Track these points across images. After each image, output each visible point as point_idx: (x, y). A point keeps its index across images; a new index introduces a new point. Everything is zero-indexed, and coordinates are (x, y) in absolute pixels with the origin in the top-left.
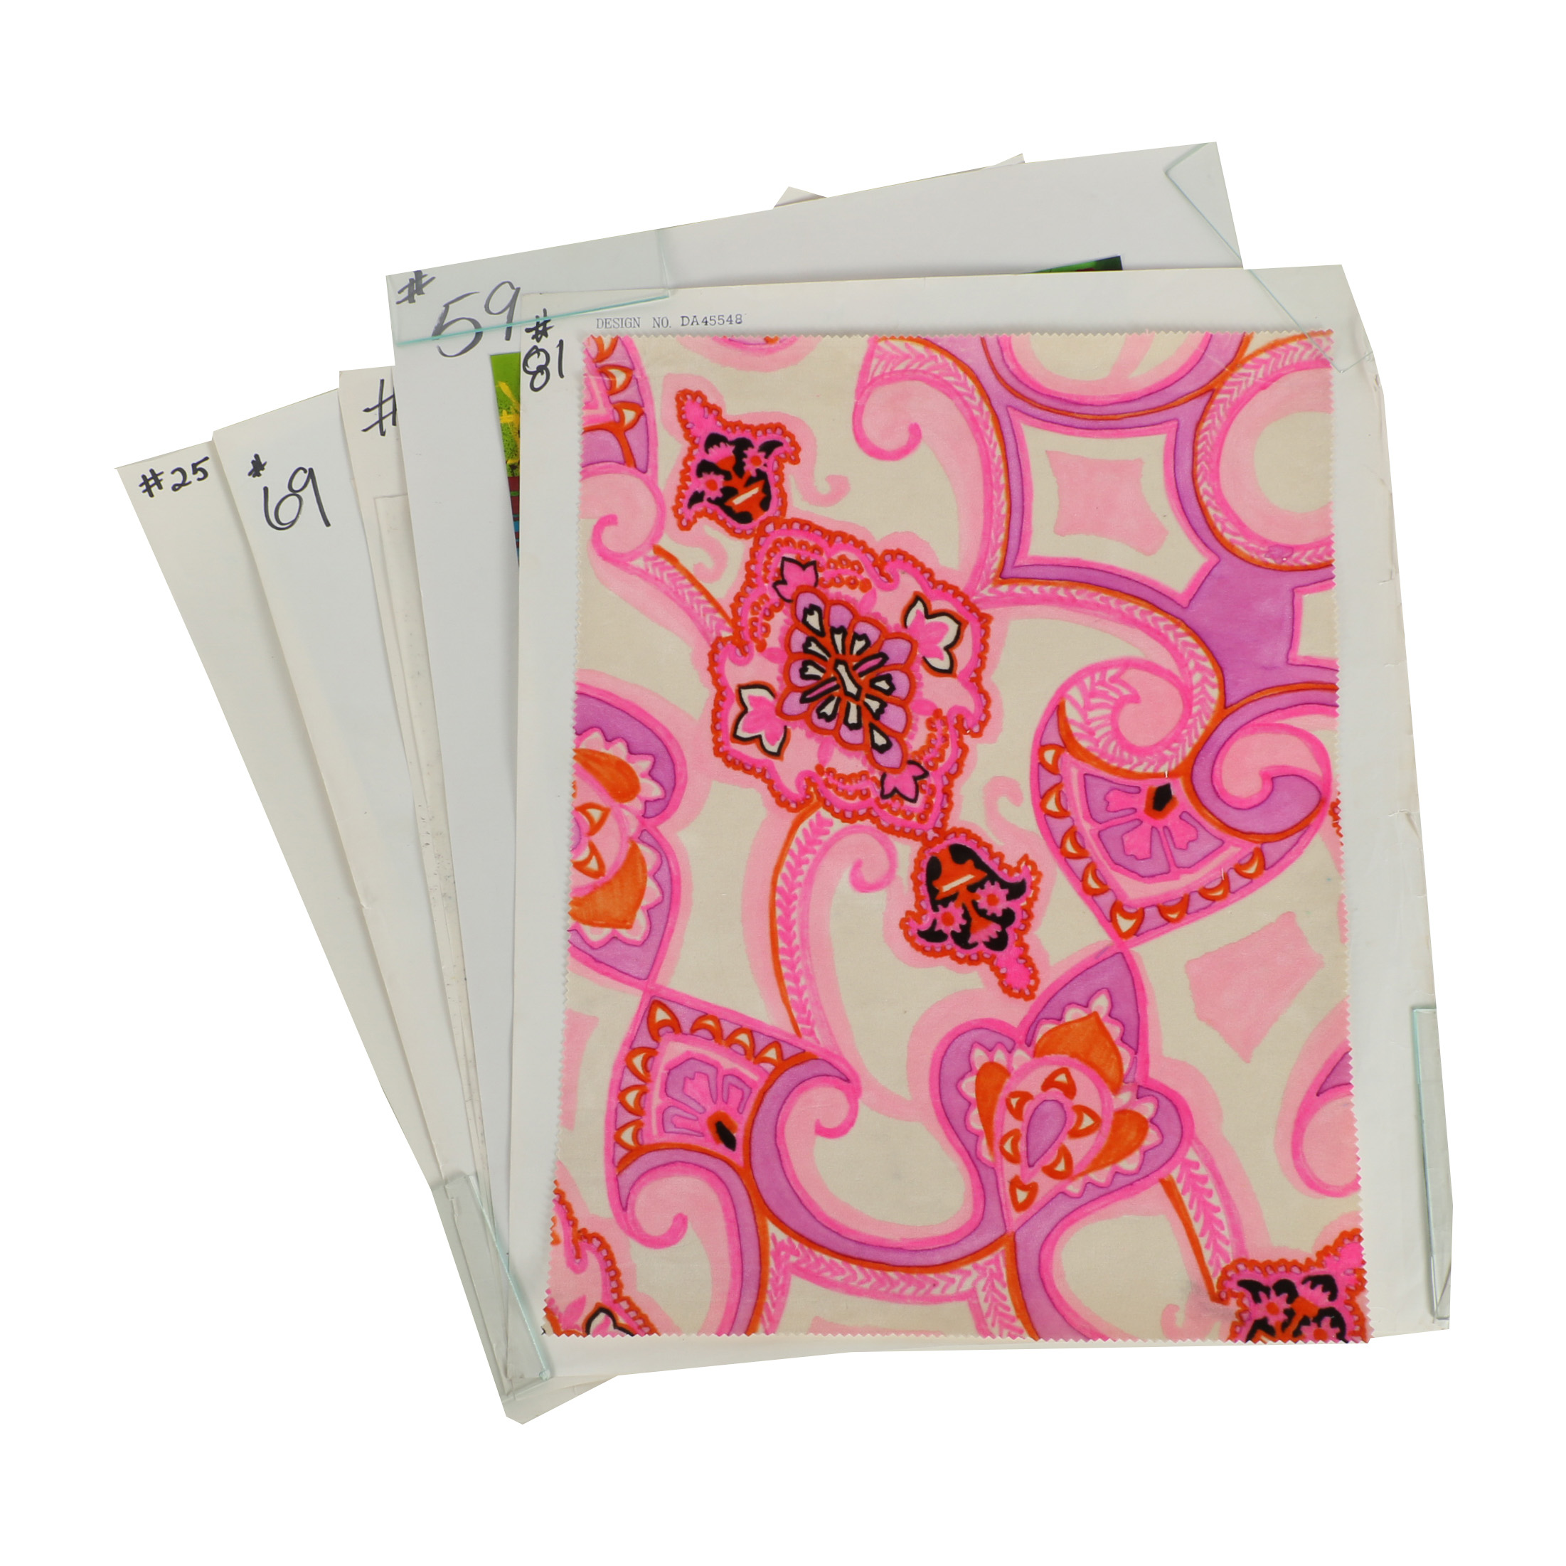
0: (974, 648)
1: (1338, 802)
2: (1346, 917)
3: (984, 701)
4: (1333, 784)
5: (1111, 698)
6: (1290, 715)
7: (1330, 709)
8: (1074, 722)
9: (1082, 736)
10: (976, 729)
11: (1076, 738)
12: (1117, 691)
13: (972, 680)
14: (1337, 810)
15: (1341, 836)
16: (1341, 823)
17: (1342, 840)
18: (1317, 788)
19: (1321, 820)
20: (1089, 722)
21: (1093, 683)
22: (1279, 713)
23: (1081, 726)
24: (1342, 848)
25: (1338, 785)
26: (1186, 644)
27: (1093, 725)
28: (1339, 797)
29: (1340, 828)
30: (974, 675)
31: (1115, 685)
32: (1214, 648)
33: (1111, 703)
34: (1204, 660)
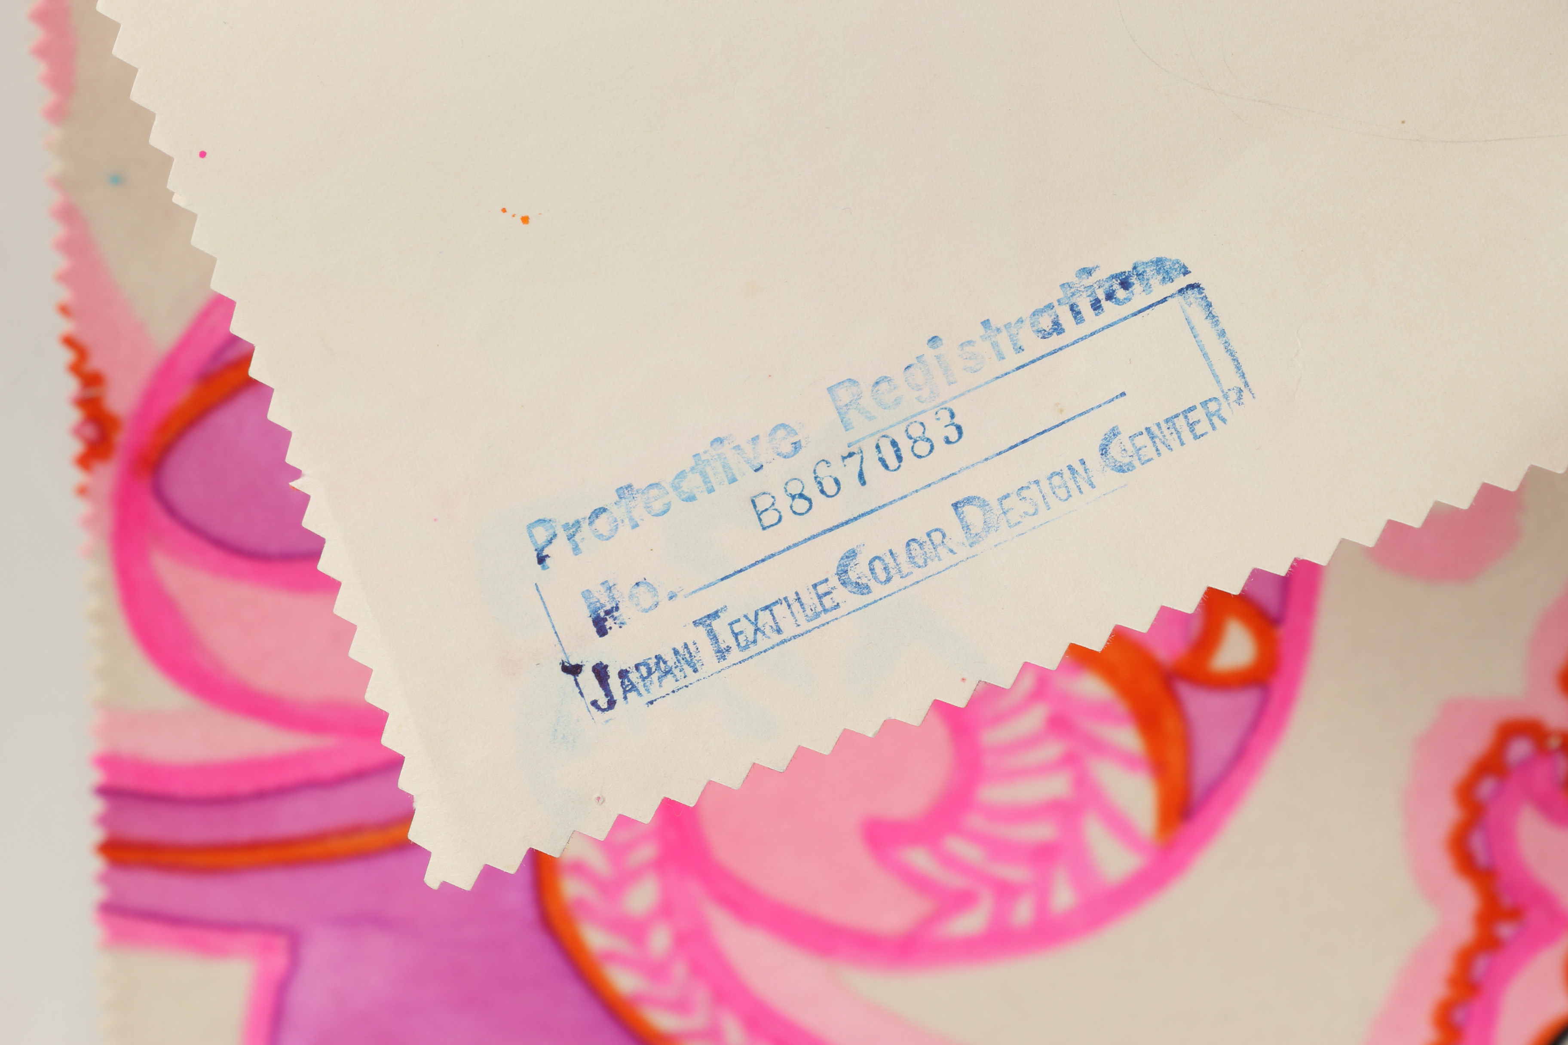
0: (1490, 1016)
1: (85, 461)
2: (36, 34)
3: (1477, 843)
4: (106, 523)
5: (977, 838)
6: (279, 763)
7: (127, 781)
8: (1127, 761)
9: (1102, 712)
10: (1520, 749)
11: (1121, 707)
12: (950, 861)
13: (1515, 914)
14: (91, 431)
15: (69, 342)
16: (71, 386)
17: (65, 326)
18: (171, 510)
19: (151, 396)
20: (1070, 760)
21: (1042, 893)
22: (324, 769)
23: (1099, 747)
24: (63, 294)
25: (89, 522)
26: (681, 1006)
27: (1052, 750)
28: (78, 476)
29: (77, 369)
30: (1505, 930)
31: (954, 881)
32: (573, 992)
33: (975, 821)
34: (611, 957)
